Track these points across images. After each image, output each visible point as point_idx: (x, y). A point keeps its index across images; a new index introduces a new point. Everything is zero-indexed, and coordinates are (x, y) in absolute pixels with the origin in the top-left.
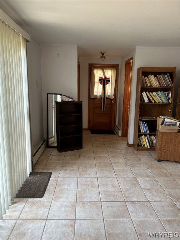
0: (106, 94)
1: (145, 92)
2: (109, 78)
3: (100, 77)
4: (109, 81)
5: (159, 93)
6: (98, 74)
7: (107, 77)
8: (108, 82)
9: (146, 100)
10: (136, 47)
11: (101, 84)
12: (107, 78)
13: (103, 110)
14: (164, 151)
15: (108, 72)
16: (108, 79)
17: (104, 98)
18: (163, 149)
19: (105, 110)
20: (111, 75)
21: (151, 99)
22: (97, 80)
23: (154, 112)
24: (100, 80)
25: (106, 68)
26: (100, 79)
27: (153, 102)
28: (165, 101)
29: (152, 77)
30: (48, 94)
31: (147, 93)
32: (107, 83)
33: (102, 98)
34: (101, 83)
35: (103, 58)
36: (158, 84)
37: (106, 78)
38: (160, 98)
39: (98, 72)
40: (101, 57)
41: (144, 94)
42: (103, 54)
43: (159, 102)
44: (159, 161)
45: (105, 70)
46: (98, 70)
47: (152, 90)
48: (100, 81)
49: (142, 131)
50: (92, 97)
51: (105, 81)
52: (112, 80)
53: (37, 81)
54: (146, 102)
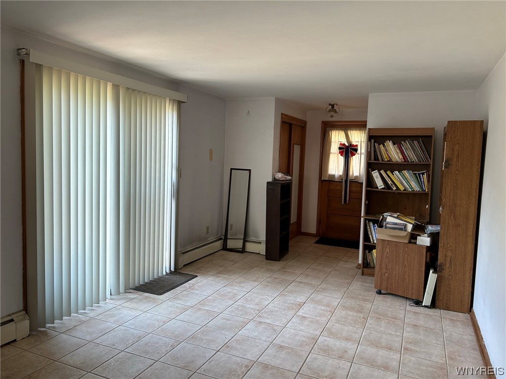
0: (351, 173)
1: (377, 171)
2: (357, 146)
3: (341, 144)
4: (356, 150)
5: (405, 172)
6: (337, 138)
7: (353, 143)
8: (355, 153)
9: (380, 184)
10: (369, 94)
11: (341, 155)
12: (353, 146)
13: (343, 203)
14: (387, 275)
15: (356, 135)
16: (356, 148)
17: (346, 181)
18: (384, 271)
19: (348, 202)
20: (360, 141)
21: (390, 182)
22: (334, 148)
23: (405, 209)
24: (340, 148)
25: (350, 128)
26: (341, 146)
27: (394, 188)
28: (417, 188)
29: (390, 144)
30: (231, 169)
31: (382, 172)
32: (353, 155)
33: (342, 179)
34: (341, 153)
35: (332, 113)
36: (401, 157)
37: (351, 145)
38: (408, 182)
39: (337, 134)
40: (330, 111)
41: (375, 174)
42: (333, 106)
43: (405, 190)
44: (379, 293)
45: (349, 132)
46: (337, 132)
47: (392, 167)
48: (341, 150)
49: (372, 241)
50: (325, 178)
51: (348, 151)
52: (362, 149)
53: (211, 151)
54: (379, 188)
